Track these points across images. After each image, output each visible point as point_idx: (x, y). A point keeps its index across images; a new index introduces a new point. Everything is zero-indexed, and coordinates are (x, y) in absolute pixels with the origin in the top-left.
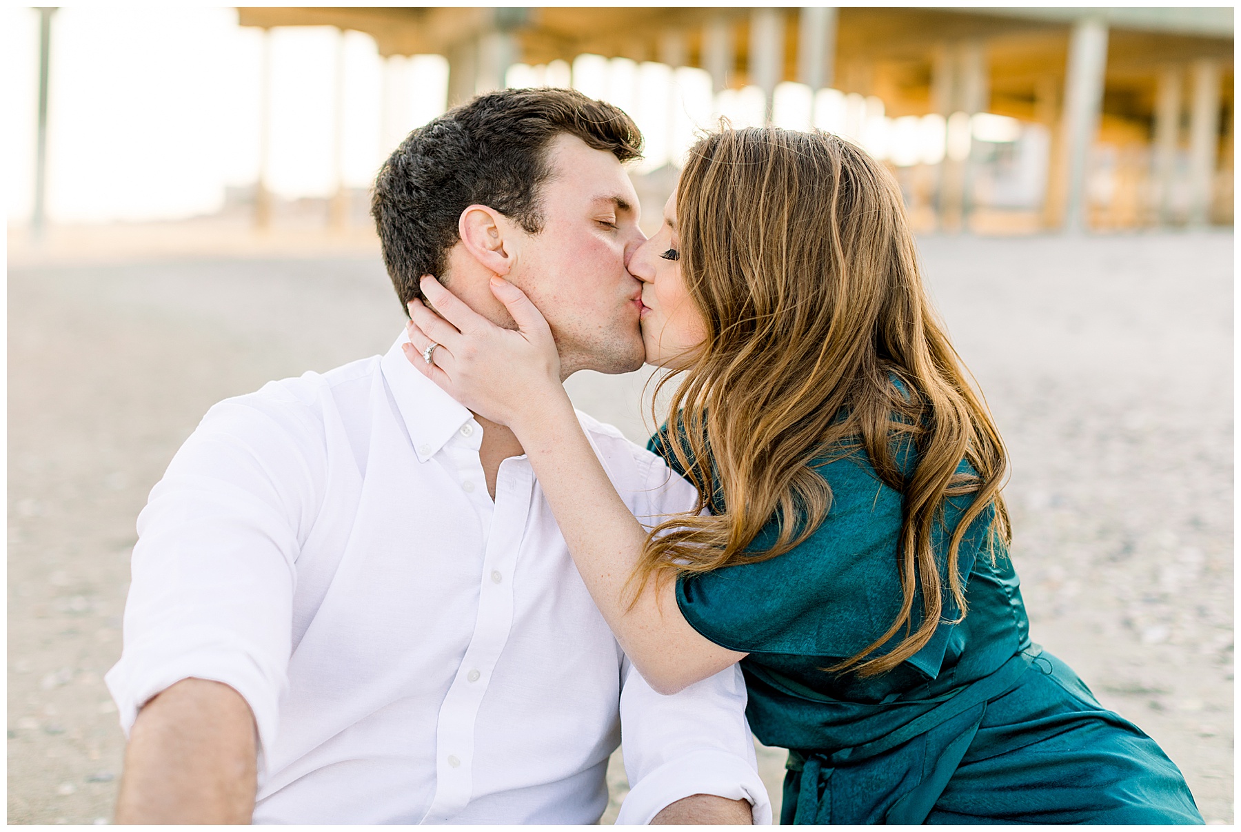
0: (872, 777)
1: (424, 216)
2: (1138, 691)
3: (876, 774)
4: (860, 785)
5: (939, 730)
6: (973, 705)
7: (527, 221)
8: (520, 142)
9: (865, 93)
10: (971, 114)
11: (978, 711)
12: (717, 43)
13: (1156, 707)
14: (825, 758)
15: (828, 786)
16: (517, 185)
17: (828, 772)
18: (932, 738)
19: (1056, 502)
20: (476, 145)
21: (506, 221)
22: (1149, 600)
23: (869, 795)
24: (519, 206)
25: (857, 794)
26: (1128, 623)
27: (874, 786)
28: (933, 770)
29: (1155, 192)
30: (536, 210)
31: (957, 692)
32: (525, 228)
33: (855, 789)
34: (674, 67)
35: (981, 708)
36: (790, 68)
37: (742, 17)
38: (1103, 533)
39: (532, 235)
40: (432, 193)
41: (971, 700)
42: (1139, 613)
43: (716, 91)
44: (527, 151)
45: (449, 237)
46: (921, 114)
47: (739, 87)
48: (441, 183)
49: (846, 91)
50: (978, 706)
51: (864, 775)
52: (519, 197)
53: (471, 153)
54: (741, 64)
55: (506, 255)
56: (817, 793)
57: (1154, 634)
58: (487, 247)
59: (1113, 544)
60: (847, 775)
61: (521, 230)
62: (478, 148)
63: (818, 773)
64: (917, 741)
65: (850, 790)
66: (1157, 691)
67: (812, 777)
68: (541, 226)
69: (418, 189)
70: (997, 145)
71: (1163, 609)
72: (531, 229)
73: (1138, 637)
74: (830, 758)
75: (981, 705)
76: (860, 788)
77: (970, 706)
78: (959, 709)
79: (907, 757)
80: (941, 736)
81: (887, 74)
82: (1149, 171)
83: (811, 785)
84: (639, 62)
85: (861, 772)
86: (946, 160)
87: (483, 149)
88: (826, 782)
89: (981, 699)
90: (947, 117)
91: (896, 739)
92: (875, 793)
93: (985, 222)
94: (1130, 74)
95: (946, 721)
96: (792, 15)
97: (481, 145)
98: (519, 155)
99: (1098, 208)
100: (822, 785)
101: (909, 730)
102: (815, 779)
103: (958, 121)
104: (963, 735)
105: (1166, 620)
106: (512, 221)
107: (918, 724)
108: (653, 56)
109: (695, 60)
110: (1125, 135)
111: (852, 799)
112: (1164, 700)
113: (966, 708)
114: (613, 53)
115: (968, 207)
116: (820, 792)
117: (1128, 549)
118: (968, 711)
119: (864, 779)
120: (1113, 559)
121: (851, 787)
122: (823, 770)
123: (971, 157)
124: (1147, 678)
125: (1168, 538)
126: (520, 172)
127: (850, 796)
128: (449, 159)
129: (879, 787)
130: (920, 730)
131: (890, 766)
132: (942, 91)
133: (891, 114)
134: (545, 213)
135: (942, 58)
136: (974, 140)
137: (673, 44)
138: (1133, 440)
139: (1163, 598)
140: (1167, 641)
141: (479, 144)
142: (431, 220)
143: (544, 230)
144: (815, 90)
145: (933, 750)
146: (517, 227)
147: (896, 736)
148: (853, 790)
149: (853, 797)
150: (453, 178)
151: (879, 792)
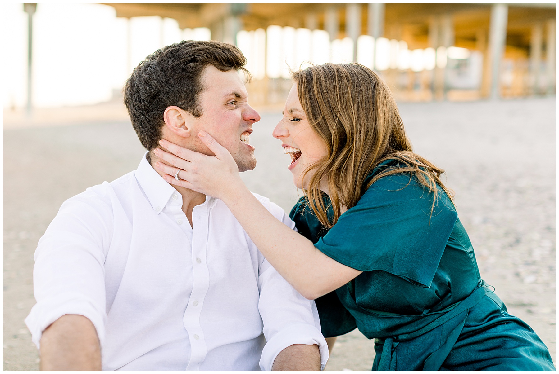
0: (416, 346)
1: (147, 113)
2: (522, 305)
3: (418, 344)
4: (411, 349)
5: (447, 323)
6: (462, 311)
7: (195, 112)
8: (188, 77)
9: (399, 39)
10: (447, 47)
11: (465, 314)
12: (331, 19)
13: (530, 312)
14: (396, 338)
15: (396, 350)
16: (188, 96)
17: (396, 344)
18: (444, 327)
19: (485, 221)
20: (168, 79)
21: (185, 112)
22: (527, 264)
23: (415, 354)
24: (190, 106)
25: (409, 353)
26: (517, 275)
27: (417, 349)
28: (446, 342)
29: (531, 80)
30: (198, 107)
31: (455, 306)
32: (194, 115)
33: (408, 351)
34: (312, 30)
35: (466, 313)
36: (364, 29)
37: (342, 8)
38: (507, 234)
39: (198, 118)
40: (150, 103)
41: (461, 309)
42: (522, 270)
43: (331, 40)
44: (191, 80)
45: (161, 122)
46: (424, 48)
47: (341, 38)
48: (154, 97)
49: (390, 39)
50: (464, 312)
51: (412, 345)
52: (189, 102)
53: (166, 84)
54: (342, 28)
55: (186, 129)
56: (391, 353)
57: (529, 279)
58: (178, 126)
59: (511, 239)
60: (404, 345)
61: (192, 116)
62: (169, 81)
63: (392, 344)
64: (437, 329)
65: (406, 351)
66: (531, 305)
67: (389, 345)
68: (201, 114)
69: (143, 101)
70: (459, 60)
71: (534, 268)
72: (197, 115)
73: (522, 281)
74: (397, 338)
75: (466, 311)
76: (411, 350)
77: (461, 312)
78: (456, 314)
79: (433, 336)
80: (448, 326)
81: (408, 30)
82: (528, 70)
83: (388, 349)
84: (296, 28)
85: (411, 344)
86: (436, 67)
87: (171, 81)
88: (395, 348)
89: (466, 309)
90: (436, 49)
91: (428, 328)
92: (417, 352)
93: (454, 96)
94: (518, 27)
95: (450, 319)
96: (365, 7)
97: (170, 79)
98: (188, 83)
99: (506, 88)
100: (393, 349)
101: (434, 324)
102: (391, 346)
103: (441, 50)
104: (459, 326)
105: (535, 272)
106: (188, 112)
107: (438, 321)
108: (303, 25)
109: (321, 26)
110: (517, 55)
111: (407, 356)
112: (533, 309)
113: (459, 313)
114: (285, 25)
115: (447, 89)
116: (392, 353)
117: (518, 241)
118: (460, 314)
119: (413, 346)
120: (511, 246)
121: (406, 350)
122: (394, 343)
123: (447, 66)
124: (526, 299)
125: (536, 236)
126: (189, 91)
127: (406, 354)
128: (156, 86)
129: (419, 350)
130: (439, 324)
131: (425, 340)
132: (433, 37)
133: (410, 48)
134: (202, 107)
135: (433, 22)
136: (448, 58)
137: (312, 20)
138: (521, 192)
139: (534, 263)
140: (535, 282)
141: (169, 79)
142: (151, 115)
143: (203, 115)
144: (376, 38)
145: (445, 333)
146: (190, 115)
147: (428, 327)
148: (407, 351)
149: (407, 354)
150: (159, 95)
151: (419, 352)
